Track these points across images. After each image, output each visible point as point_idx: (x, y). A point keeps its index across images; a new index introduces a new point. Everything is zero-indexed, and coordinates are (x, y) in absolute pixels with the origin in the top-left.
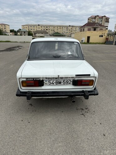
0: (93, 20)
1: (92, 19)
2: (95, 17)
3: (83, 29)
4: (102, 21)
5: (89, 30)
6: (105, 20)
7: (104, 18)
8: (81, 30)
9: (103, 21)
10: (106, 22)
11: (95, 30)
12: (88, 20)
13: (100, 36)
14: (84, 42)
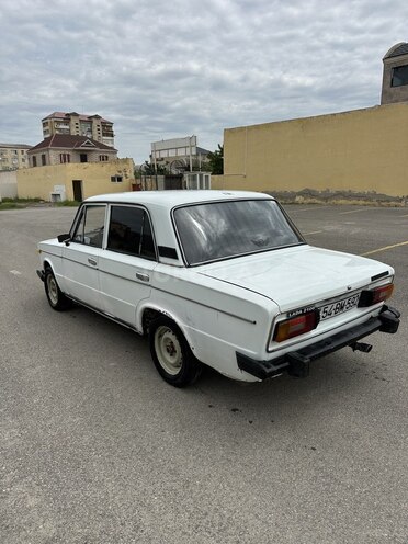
0: (62, 127)
1: (59, 123)
2: (67, 118)
3: (43, 156)
4: (90, 131)
5: (65, 159)
6: (100, 128)
7: (95, 122)
8: (34, 158)
9: (95, 131)
10: (104, 135)
11: (84, 159)
12: (44, 125)
13: (113, 179)
14: (63, 198)
